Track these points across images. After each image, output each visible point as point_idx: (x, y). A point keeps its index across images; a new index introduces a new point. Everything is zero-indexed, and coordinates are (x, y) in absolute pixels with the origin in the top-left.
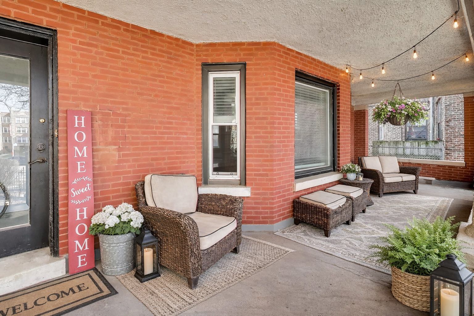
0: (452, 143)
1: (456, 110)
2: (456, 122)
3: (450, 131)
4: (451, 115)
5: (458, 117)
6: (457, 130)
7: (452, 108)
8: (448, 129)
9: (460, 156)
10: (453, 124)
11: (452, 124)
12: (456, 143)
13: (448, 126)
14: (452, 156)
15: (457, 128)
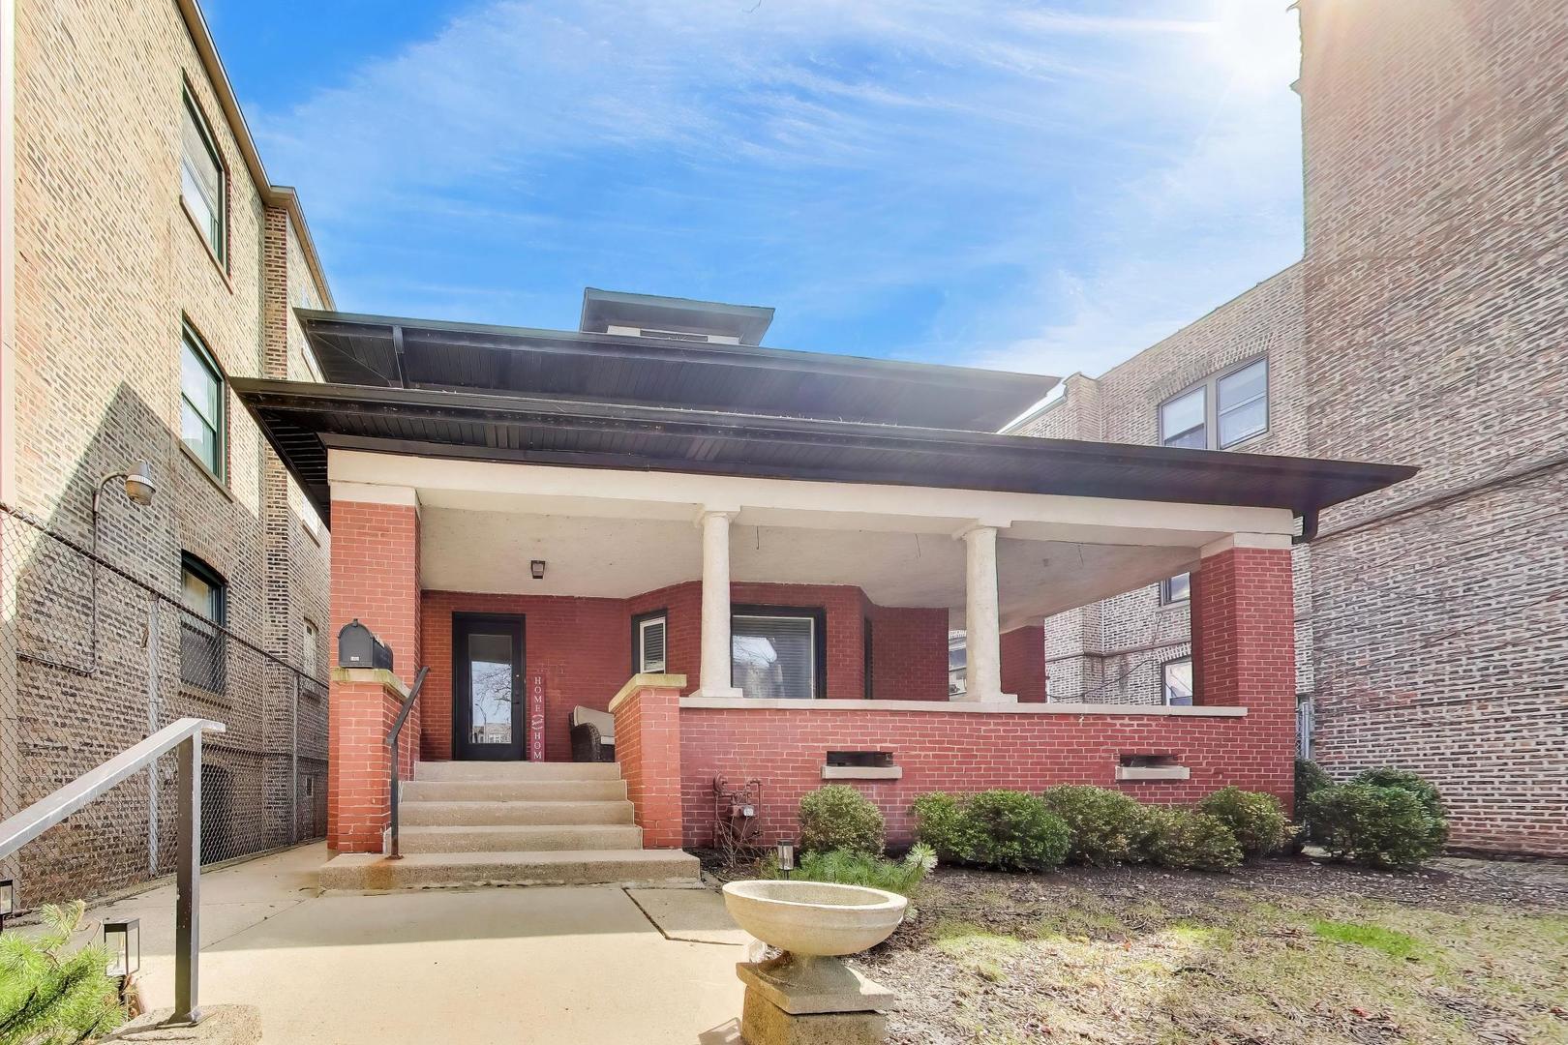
0: (1331, 694)
1: (1343, 604)
2: (1344, 636)
3: (1326, 663)
4: (1329, 619)
5: (1348, 623)
6: (1345, 658)
7: (1332, 602)
8: (1320, 659)
9: (1356, 725)
10: (1333, 644)
11: (1331, 643)
12: (1345, 691)
13: (1320, 649)
14: (1333, 727)
15: (1345, 652)
